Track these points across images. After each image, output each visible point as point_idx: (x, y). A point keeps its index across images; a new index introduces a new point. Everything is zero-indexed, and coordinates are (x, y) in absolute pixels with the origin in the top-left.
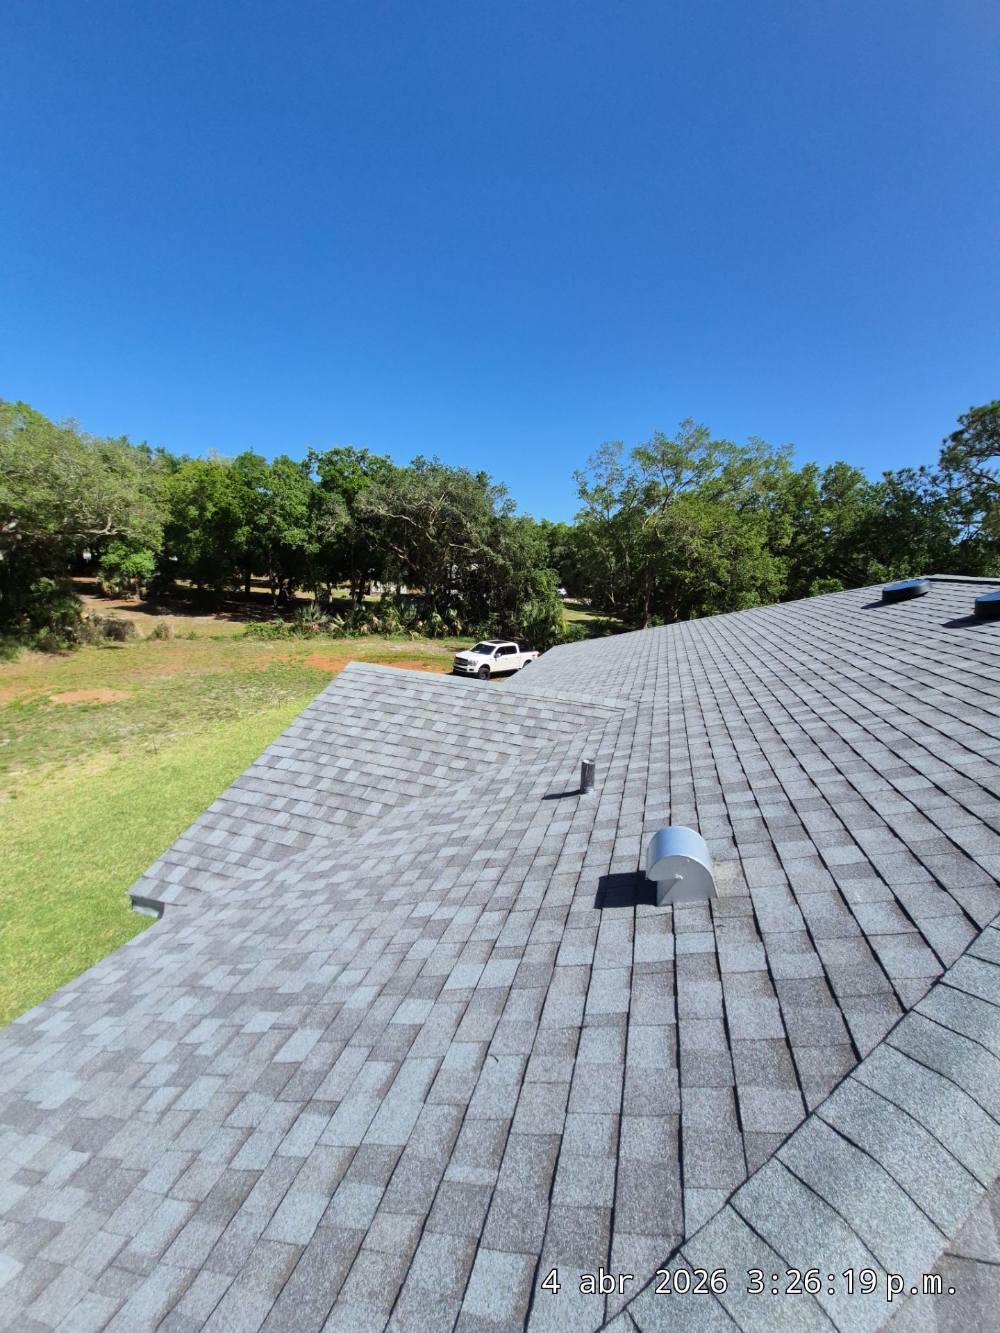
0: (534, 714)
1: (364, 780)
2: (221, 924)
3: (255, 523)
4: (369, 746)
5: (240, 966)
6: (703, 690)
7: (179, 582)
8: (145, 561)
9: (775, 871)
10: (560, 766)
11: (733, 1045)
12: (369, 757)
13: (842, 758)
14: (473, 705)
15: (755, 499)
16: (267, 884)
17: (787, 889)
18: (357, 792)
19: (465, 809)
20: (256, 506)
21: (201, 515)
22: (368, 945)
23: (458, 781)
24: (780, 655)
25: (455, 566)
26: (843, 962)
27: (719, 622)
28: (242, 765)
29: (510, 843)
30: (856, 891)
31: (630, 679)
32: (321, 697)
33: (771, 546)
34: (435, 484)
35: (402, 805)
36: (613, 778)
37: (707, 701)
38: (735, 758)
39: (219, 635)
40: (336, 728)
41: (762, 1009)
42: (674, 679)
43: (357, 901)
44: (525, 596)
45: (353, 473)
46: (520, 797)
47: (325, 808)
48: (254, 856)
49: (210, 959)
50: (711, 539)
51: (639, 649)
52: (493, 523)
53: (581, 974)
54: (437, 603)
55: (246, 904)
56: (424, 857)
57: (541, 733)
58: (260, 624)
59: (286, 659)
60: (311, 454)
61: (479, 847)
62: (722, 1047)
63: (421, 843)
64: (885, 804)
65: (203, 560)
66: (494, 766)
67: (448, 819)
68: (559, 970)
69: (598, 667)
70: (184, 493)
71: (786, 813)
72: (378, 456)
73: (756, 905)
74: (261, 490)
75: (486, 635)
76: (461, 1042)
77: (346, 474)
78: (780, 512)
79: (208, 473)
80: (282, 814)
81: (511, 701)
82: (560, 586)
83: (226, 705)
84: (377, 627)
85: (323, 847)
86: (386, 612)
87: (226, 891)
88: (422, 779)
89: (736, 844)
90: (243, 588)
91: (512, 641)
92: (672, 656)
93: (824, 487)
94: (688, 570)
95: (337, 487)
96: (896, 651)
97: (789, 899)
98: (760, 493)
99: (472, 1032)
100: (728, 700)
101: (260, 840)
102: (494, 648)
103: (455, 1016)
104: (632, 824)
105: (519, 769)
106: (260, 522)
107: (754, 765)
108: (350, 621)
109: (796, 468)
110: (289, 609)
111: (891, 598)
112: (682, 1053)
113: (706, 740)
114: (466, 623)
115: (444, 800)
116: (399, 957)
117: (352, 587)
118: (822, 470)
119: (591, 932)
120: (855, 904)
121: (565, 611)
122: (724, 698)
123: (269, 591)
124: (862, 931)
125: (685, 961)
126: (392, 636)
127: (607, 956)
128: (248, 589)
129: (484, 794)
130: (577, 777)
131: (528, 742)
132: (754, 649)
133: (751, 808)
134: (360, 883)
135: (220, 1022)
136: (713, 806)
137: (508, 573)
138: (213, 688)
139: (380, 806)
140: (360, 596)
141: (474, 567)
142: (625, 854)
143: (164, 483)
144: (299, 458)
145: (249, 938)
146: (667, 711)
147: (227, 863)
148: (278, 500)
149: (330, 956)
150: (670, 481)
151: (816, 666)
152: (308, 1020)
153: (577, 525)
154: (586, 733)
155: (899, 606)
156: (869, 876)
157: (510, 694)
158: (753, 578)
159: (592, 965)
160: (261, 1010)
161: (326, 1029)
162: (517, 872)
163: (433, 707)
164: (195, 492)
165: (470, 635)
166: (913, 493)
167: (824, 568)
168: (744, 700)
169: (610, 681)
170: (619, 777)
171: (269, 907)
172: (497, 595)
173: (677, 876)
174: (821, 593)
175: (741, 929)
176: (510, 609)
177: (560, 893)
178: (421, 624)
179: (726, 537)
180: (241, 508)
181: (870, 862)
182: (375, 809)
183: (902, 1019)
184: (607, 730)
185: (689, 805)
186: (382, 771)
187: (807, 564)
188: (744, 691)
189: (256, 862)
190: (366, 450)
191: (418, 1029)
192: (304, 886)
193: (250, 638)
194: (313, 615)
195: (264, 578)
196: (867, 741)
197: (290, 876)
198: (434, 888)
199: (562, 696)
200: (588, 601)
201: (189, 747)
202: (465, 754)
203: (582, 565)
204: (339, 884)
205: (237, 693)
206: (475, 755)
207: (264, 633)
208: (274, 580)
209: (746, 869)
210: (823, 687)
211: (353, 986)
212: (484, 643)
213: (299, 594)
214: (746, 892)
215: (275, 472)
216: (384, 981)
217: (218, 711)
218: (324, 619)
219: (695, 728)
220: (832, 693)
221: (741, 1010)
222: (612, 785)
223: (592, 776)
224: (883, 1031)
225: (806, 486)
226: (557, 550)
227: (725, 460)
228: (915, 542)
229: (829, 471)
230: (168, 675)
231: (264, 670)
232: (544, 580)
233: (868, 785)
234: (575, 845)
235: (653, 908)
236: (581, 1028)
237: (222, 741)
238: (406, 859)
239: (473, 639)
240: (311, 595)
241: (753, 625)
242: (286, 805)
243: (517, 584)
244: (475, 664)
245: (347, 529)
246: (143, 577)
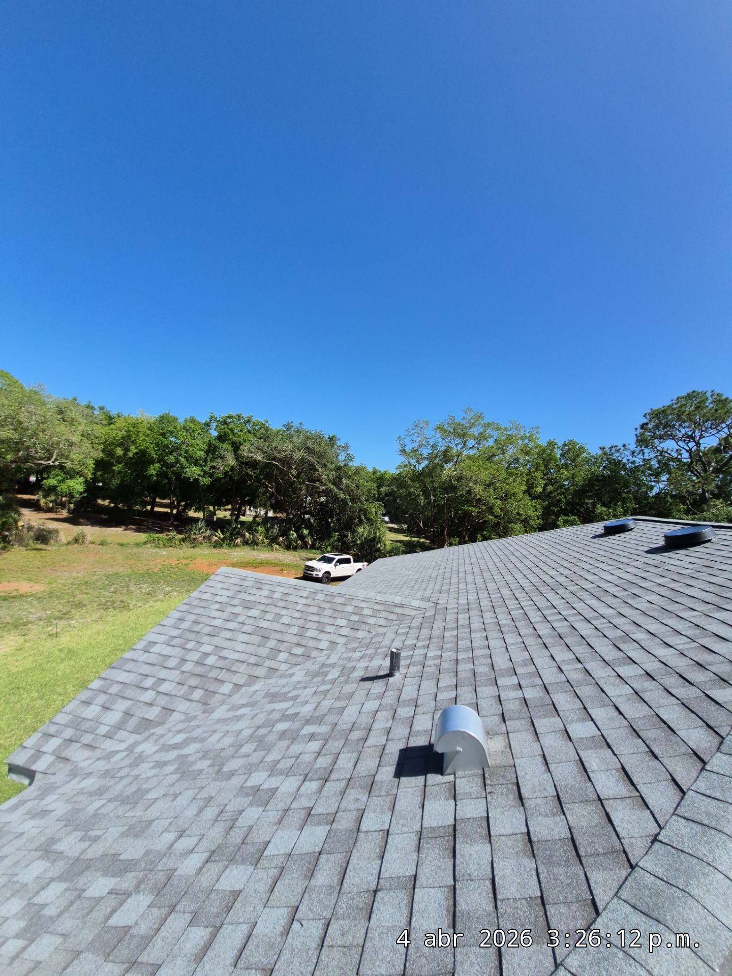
0: (358, 611)
1: (221, 664)
2: (81, 792)
3: (164, 462)
4: (228, 635)
5: (90, 833)
6: (483, 595)
7: (100, 502)
8: (77, 485)
9: (533, 744)
10: (376, 654)
11: (499, 903)
12: (227, 644)
13: (581, 650)
14: (312, 603)
15: (517, 460)
16: (127, 755)
17: (542, 759)
18: (214, 674)
19: (299, 689)
20: (165, 450)
21: (125, 454)
22: (204, 813)
23: (296, 665)
24: (536, 570)
25: (309, 498)
26: (585, 824)
27: (496, 544)
28: (126, 648)
29: (330, 719)
30: (593, 760)
31: (431, 585)
32: (195, 594)
33: (529, 491)
34: (297, 441)
35: (249, 685)
36: (415, 664)
37: (485, 603)
38: (504, 649)
39: (125, 542)
40: (204, 619)
41: (523, 869)
42: (462, 586)
43: (201, 771)
44: (359, 521)
45: (241, 431)
46: (343, 679)
47: (186, 687)
48: (120, 729)
49: (65, 826)
50: (489, 485)
51: (439, 563)
52: (338, 469)
53: (377, 838)
54: (294, 524)
55: (107, 774)
56: (262, 731)
57: (363, 626)
58: (158, 535)
59: (174, 563)
60: (212, 417)
61: (307, 722)
62: (490, 907)
63: (260, 720)
64: (612, 687)
65: (122, 486)
66: (325, 652)
67: (284, 697)
68: (362, 835)
69: (409, 576)
70: (115, 438)
71: (541, 694)
72: (260, 420)
73: (518, 773)
74: (173, 439)
75: (329, 549)
76: (273, 907)
77: (236, 431)
78: (534, 470)
79: (134, 425)
80: (150, 692)
81: (341, 600)
82: (384, 515)
83: (121, 598)
84: (248, 540)
85: (180, 722)
86: (256, 530)
87: (92, 761)
88: (268, 663)
89: (504, 721)
90: (149, 507)
91: (349, 554)
92: (462, 569)
93: (562, 455)
94: (473, 506)
95: (228, 440)
96: (614, 569)
97: (544, 768)
98: (520, 456)
99: (283, 897)
100: (500, 603)
101: (128, 714)
102: (334, 559)
103: (270, 881)
104: (427, 704)
105: (344, 656)
106: (168, 461)
107: (519, 656)
108: (228, 535)
109: (543, 442)
110: (182, 524)
111: (610, 531)
112: (458, 914)
113: (484, 634)
114: (315, 540)
115: (282, 681)
116: (229, 824)
117: (232, 510)
118: (560, 444)
119: (390, 798)
120: (593, 771)
121: (388, 533)
122: (497, 602)
123: (168, 510)
124: (598, 796)
125: (463, 825)
126: (259, 547)
127: (401, 822)
128: (152, 508)
129: (315, 676)
130: (387, 663)
131: (352, 634)
132: (519, 565)
133: (516, 690)
134: (205, 755)
135: (65, 885)
136: (488, 688)
137: (347, 504)
138: (113, 584)
139: (232, 685)
140: (238, 517)
141: (323, 499)
142: (421, 729)
143: (101, 431)
144: (203, 419)
145: (103, 806)
146: (456, 610)
147: (97, 735)
148: (184, 447)
149: (170, 824)
150: (460, 447)
151: (562, 579)
152: (142, 886)
153: (398, 472)
154: (397, 627)
155: (616, 537)
156: (602, 747)
157: (341, 595)
158: (518, 514)
159: (388, 830)
160: (103, 875)
161: (157, 895)
162: (335, 745)
163: (282, 604)
164: (123, 438)
165: (318, 549)
166: (620, 461)
167: (566, 508)
168: (511, 604)
169: (417, 587)
170: (419, 663)
171: (125, 777)
172: (339, 520)
173: (459, 749)
174: (565, 526)
175: (507, 795)
176: (347, 530)
177: (368, 764)
178: (281, 539)
179: (498, 485)
180: (155, 450)
181: (603, 736)
182: (226, 688)
183: (629, 874)
184: (412, 625)
185: (470, 687)
186: (236, 656)
187: (556, 505)
188: (512, 596)
189: (121, 734)
190: (252, 416)
191: (236, 894)
192: (157, 757)
193: (148, 546)
194: (200, 529)
195: (166, 501)
196: (598, 637)
197: (148, 748)
198: (267, 759)
199: (379, 598)
200: (405, 526)
201: (85, 632)
202: (304, 642)
203: (400, 500)
204: (187, 756)
205: (132, 588)
206: (312, 643)
207: (160, 542)
208: (174, 502)
209: (511, 742)
210: (567, 595)
211: (186, 853)
212: (328, 555)
213: (192, 514)
214: (511, 762)
215: (184, 428)
216: (213, 848)
217: (114, 602)
218: (208, 533)
219: (476, 625)
220: (572, 599)
221: (506, 871)
222: (414, 670)
223: (398, 662)
224: (616, 885)
225: (550, 454)
226: (383, 489)
227: (495, 435)
228: (626, 493)
229: (564, 445)
230: (78, 572)
231: (156, 570)
232: (373, 510)
233: (600, 672)
234: (381, 723)
235: (439, 776)
236: (375, 892)
237: (113, 627)
238: (247, 733)
239: (320, 551)
240: (200, 515)
241: (518, 548)
242: (154, 684)
243: (353, 512)
244: (319, 571)
245: (232, 469)
246: (73, 497)
